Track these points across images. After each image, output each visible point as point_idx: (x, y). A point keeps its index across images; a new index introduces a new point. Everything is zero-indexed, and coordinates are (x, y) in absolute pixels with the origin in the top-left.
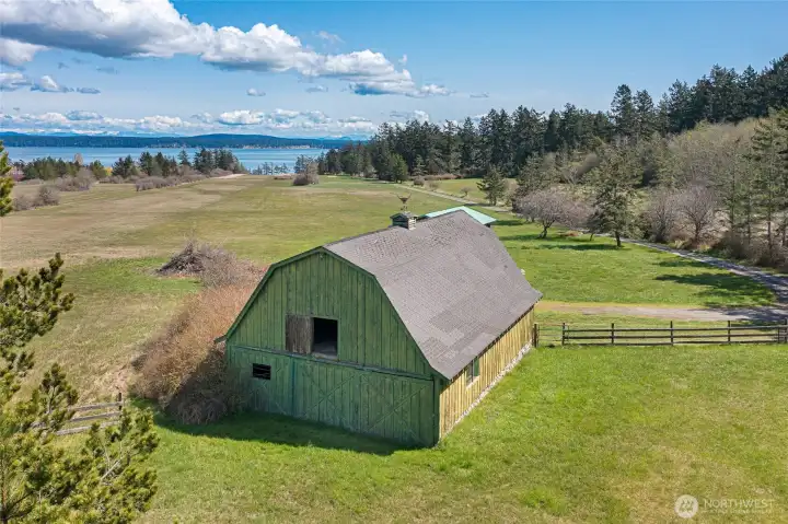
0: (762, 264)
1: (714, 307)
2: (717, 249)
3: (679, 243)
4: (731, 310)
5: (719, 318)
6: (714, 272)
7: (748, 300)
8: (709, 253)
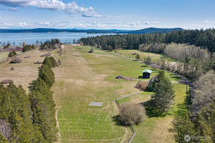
0: (181, 74)
1: (177, 81)
2: (176, 72)
3: (171, 71)
4: (178, 81)
5: (177, 82)
6: (176, 76)
7: (179, 80)
8: (175, 73)
